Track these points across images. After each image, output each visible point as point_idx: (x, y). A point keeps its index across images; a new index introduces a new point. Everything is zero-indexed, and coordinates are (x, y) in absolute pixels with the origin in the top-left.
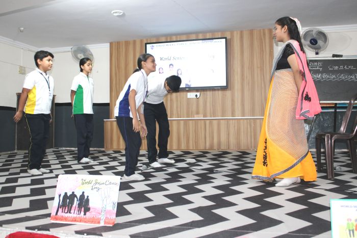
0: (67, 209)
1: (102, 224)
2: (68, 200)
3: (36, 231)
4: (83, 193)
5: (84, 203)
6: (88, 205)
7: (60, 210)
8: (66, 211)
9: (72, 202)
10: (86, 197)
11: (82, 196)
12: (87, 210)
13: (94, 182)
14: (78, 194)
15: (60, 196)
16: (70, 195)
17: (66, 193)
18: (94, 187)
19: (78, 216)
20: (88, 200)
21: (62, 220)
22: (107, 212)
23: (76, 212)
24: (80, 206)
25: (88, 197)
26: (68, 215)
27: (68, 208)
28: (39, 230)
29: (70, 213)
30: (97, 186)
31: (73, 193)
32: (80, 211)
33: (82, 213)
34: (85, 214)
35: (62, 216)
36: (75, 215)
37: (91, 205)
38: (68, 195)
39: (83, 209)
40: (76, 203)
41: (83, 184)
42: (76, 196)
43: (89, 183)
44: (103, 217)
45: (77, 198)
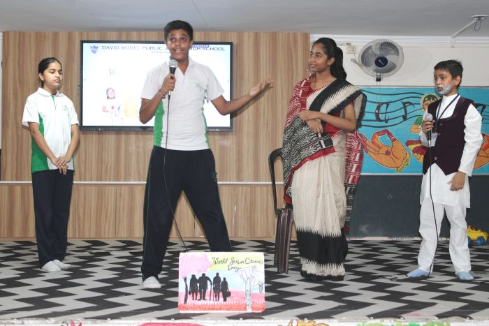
0: (199, 295)
1: (249, 310)
2: (198, 285)
3: (172, 321)
4: (218, 274)
5: (222, 287)
6: (227, 288)
7: (190, 297)
8: (198, 298)
9: (204, 287)
10: (222, 280)
11: (217, 278)
12: (227, 294)
13: (229, 261)
14: (212, 277)
15: (185, 279)
16: (200, 278)
17: (194, 276)
18: (230, 267)
19: (216, 303)
20: (225, 283)
21: (194, 309)
22: (253, 296)
23: (212, 298)
24: (216, 290)
25: (225, 279)
26: (202, 302)
27: (201, 294)
28: (176, 319)
29: (204, 299)
30: (235, 265)
31: (204, 275)
32: (217, 296)
33: (221, 299)
34: (225, 300)
35: (194, 305)
36: (212, 302)
37: (230, 288)
38: (197, 278)
39: (221, 294)
40: (210, 287)
41: (215, 263)
42: (208, 279)
43: (223, 262)
44: (248, 301)
45: (210, 281)
